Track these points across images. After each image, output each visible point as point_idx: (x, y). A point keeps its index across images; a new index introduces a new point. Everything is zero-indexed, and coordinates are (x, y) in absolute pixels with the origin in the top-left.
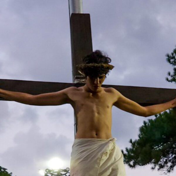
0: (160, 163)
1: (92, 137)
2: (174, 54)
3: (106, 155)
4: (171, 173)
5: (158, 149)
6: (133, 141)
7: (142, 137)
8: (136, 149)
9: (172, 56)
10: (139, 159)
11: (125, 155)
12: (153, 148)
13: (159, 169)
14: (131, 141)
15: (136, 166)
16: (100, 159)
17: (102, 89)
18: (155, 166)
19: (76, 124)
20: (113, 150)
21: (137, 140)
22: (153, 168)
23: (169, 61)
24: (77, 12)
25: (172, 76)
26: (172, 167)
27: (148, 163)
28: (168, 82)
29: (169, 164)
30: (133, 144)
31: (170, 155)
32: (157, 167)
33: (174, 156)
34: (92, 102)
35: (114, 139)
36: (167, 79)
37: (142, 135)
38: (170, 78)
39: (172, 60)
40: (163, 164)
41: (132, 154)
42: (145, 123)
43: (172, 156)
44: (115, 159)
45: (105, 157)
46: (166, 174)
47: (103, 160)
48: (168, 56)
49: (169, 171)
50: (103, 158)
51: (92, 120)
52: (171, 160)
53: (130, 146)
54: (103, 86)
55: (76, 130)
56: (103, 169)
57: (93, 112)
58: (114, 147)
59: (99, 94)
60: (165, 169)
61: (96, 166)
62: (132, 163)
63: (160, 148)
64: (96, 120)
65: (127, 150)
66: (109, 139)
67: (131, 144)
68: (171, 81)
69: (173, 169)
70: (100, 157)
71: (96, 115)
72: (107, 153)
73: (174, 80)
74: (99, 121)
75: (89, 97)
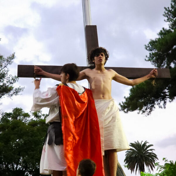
0: (142, 110)
1: (100, 98)
2: (149, 45)
3: (109, 109)
4: (149, 115)
5: (141, 101)
6: (126, 97)
7: (131, 95)
8: (128, 102)
9: (148, 46)
10: (130, 108)
11: (121, 106)
12: (138, 101)
13: (142, 113)
14: (125, 98)
15: (128, 112)
16: (105, 111)
18: (140, 111)
20: (113, 105)
21: (129, 97)
22: (138, 113)
23: (146, 49)
24: (89, 25)
25: (148, 58)
27: (135, 110)
28: (146, 61)
29: (148, 110)
30: (127, 99)
31: (149, 105)
32: (141, 112)
33: (151, 105)
34: (100, 76)
35: (113, 99)
36: (146, 60)
37: (131, 93)
38: (147, 59)
39: (148, 48)
40: (144, 110)
41: (126, 105)
43: (150, 105)
44: (114, 111)
45: (108, 110)
46: (146, 116)
47: (107, 111)
48: (146, 46)
49: (148, 114)
50: (107, 110)
52: (149, 108)
53: (124, 101)
56: (107, 117)
58: (114, 104)
60: (146, 113)
61: (103, 115)
62: (126, 110)
63: (142, 101)
65: (123, 103)
66: (110, 100)
67: (125, 99)
68: (148, 60)
69: (150, 113)
70: (105, 110)
72: (109, 107)
73: (149, 60)
74: (104, 87)
75: (98, 73)
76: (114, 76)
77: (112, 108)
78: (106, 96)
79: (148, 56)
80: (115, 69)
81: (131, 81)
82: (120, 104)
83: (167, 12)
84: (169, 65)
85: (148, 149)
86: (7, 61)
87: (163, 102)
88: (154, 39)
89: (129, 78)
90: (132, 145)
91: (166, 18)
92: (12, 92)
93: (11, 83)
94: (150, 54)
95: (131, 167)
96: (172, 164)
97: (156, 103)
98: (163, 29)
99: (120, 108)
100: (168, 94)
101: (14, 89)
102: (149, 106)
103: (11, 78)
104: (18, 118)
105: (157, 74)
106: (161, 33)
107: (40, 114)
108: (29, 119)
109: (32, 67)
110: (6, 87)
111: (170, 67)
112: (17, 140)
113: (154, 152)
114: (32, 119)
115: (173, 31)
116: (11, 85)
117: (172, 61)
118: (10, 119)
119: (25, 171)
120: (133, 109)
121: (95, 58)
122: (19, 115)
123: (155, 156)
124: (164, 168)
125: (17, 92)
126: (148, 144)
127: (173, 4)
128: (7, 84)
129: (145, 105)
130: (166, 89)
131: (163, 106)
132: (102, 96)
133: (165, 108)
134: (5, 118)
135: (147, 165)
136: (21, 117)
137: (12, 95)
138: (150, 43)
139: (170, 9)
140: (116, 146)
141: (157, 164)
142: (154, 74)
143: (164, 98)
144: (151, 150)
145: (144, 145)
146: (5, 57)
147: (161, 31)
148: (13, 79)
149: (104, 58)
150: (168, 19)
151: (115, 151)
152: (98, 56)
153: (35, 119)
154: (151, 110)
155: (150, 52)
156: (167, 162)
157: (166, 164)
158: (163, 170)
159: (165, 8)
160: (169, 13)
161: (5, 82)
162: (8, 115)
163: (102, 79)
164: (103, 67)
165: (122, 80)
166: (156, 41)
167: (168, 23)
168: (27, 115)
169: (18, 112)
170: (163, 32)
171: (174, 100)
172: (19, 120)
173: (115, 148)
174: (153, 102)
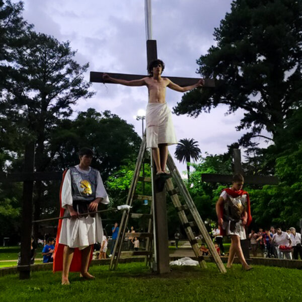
0: (191, 113)
1: (157, 102)
2: (200, 60)
3: (163, 111)
8: (180, 107)
10: (181, 111)
11: (174, 110)
12: (188, 106)
17: (162, 79)
19: (149, 96)
20: (166, 108)
21: (181, 102)
22: (188, 116)
23: (197, 63)
24: (150, 39)
26: (197, 115)
29: (196, 114)
30: (179, 104)
32: (190, 115)
38: (197, 72)
39: (199, 63)
40: (193, 114)
41: (178, 109)
42: (184, 94)
48: (197, 60)
49: (196, 117)
51: (156, 94)
52: (197, 112)
53: (177, 105)
54: (162, 77)
55: (149, 98)
56: (161, 117)
57: (157, 89)
59: (160, 81)
60: (194, 116)
62: (178, 113)
63: (191, 106)
64: (158, 93)
65: (176, 107)
66: (164, 103)
70: (160, 112)
71: (158, 91)
73: (199, 73)
74: (160, 94)
75: (155, 82)
76: (168, 84)
77: (165, 111)
78: (161, 101)
79: (199, 69)
80: (170, 78)
81: (182, 88)
82: (173, 108)
83: (216, 32)
84: (215, 77)
85: (194, 145)
86: (83, 69)
87: (208, 108)
88: (204, 55)
89: (181, 86)
90: (182, 141)
91: (215, 38)
92: (87, 95)
93: (86, 88)
94: (200, 67)
95: (180, 158)
96: (212, 157)
97: (202, 108)
98: (212, 46)
99: (173, 111)
100: (212, 101)
101: (89, 92)
102: (197, 110)
103: (86, 84)
104: (92, 116)
105: (204, 83)
106: (210, 50)
107: (109, 114)
108: (100, 118)
109: (101, 74)
110: (82, 91)
111: (216, 79)
112: (91, 134)
113: (198, 147)
114: (103, 118)
115: (220, 48)
116: (86, 89)
117: (218, 74)
118: (85, 117)
119: (96, 159)
120: (184, 113)
121: (154, 68)
122: (92, 114)
123: (199, 150)
124: (206, 160)
125: (91, 95)
126: (194, 141)
127: (222, 25)
128: (83, 89)
129: (194, 110)
130: (211, 97)
131: (208, 111)
132: (157, 100)
133: (209, 112)
134: (81, 117)
135: (192, 157)
136: (94, 116)
137: (86, 98)
138: (201, 58)
139: (219, 29)
140: (167, 141)
141: (200, 156)
142: (201, 83)
143: (209, 105)
144: (196, 145)
145: (191, 141)
146: (81, 65)
147: (211, 48)
148: (87, 84)
149: (161, 69)
150: (217, 39)
151: (166, 144)
152: (156, 66)
153: (105, 118)
154: (198, 114)
155: (201, 66)
156: (208, 155)
157: (207, 157)
158: (205, 161)
159: (215, 29)
160: (218, 33)
161: (81, 86)
162: (84, 113)
163: (158, 88)
164: (160, 76)
165: (175, 87)
166: (206, 57)
167: (217, 42)
168: (99, 114)
169: (91, 111)
170: (212, 49)
171: (217, 106)
172: (93, 118)
173: (167, 142)
174: (200, 108)
